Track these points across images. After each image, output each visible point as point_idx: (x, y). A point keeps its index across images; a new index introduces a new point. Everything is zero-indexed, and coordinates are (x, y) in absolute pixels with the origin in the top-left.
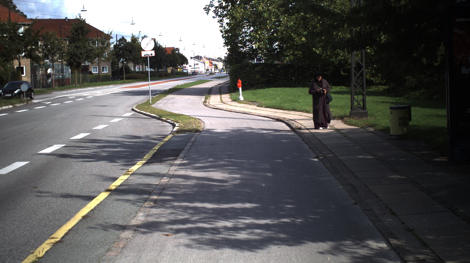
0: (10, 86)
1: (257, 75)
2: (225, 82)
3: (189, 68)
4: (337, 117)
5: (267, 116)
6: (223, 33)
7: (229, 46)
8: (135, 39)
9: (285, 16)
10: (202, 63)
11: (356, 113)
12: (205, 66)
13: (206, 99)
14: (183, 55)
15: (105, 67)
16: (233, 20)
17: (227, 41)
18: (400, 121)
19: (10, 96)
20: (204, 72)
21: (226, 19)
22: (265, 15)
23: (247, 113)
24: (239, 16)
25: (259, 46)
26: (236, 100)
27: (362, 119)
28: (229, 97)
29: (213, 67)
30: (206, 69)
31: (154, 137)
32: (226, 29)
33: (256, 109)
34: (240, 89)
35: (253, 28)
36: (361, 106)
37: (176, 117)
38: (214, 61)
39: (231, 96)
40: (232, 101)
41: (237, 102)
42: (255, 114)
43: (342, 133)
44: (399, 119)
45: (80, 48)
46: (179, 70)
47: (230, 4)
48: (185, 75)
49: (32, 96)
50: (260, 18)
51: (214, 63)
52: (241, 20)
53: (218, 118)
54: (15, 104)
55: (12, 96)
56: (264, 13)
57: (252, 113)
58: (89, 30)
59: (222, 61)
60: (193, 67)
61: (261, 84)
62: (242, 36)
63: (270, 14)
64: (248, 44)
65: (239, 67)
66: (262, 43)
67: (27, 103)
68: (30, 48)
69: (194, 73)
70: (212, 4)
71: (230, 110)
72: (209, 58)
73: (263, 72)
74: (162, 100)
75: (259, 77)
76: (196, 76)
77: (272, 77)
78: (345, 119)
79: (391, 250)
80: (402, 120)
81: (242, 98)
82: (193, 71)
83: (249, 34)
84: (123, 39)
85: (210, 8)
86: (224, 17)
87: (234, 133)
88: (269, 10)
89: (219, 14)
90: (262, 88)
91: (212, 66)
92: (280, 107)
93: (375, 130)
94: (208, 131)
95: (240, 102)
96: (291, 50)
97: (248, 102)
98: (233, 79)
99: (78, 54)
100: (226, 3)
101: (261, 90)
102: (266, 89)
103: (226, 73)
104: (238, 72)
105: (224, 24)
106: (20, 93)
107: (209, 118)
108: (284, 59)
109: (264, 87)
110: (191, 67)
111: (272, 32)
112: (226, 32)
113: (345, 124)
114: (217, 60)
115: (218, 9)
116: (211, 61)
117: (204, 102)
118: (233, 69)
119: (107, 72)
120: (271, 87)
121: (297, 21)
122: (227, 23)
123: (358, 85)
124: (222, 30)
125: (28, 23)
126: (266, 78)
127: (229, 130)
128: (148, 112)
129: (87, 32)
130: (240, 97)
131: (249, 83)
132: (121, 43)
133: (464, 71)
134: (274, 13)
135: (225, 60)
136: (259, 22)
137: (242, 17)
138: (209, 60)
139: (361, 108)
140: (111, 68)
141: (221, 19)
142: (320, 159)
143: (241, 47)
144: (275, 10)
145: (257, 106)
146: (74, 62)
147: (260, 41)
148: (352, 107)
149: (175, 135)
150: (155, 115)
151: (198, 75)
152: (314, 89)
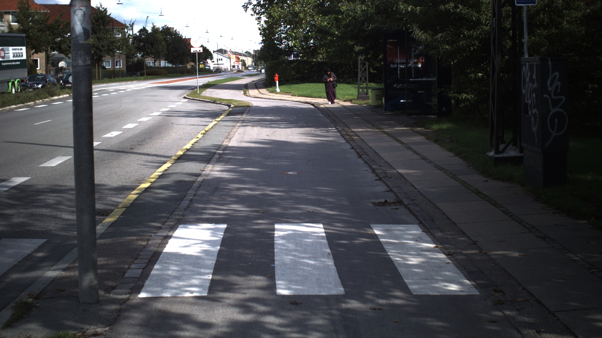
1: (292, 71)
3: (211, 64)
4: (348, 100)
5: (298, 101)
6: (261, 31)
7: (264, 43)
8: (156, 29)
9: (320, 17)
10: (228, 58)
11: (360, 97)
12: (230, 62)
13: (245, 92)
15: (119, 61)
16: (271, 19)
17: (264, 38)
20: (230, 70)
21: (264, 16)
22: (300, 15)
24: (276, 14)
25: (294, 44)
26: (274, 92)
27: (365, 101)
28: (266, 90)
29: (241, 63)
30: (232, 66)
31: (218, 110)
32: (264, 27)
33: (290, 98)
34: (277, 82)
35: (289, 26)
36: (365, 92)
37: (228, 101)
38: (241, 56)
40: (270, 92)
42: (289, 100)
43: (346, 107)
44: (376, 96)
46: (201, 66)
48: (208, 72)
50: (296, 18)
51: (242, 58)
52: (279, 19)
53: (260, 102)
57: (286, 100)
59: (251, 55)
60: (216, 62)
61: (296, 79)
63: (305, 15)
64: (284, 41)
66: (298, 41)
69: (218, 71)
71: (269, 98)
72: (236, 52)
73: (298, 68)
75: (294, 73)
76: (220, 74)
77: (306, 73)
78: (353, 101)
79: (336, 129)
81: (278, 90)
82: (216, 68)
83: (285, 31)
84: (144, 30)
85: (249, 6)
86: (261, 14)
87: (275, 107)
88: (304, 11)
89: (257, 11)
90: (297, 83)
91: (239, 62)
93: (367, 105)
95: (277, 93)
96: (324, 48)
97: (283, 93)
98: (269, 74)
99: (101, 46)
101: (296, 85)
102: (300, 85)
103: (256, 71)
104: (275, 68)
105: (262, 23)
107: (254, 101)
108: (318, 56)
109: (299, 83)
110: (213, 63)
111: (307, 31)
112: (264, 30)
113: (351, 103)
114: (245, 54)
115: (256, 6)
116: (237, 56)
117: (244, 94)
118: (270, 65)
119: (121, 67)
120: (305, 83)
121: (330, 21)
122: (265, 21)
123: (363, 77)
124: (260, 28)
126: (301, 74)
127: (270, 106)
131: (284, 79)
132: (142, 33)
133: (392, 66)
134: (309, 14)
135: (255, 55)
136: (296, 21)
137: (280, 17)
138: (235, 54)
139: (365, 94)
140: (125, 63)
141: (259, 16)
142: (324, 115)
143: (278, 44)
144: (310, 11)
145: (291, 96)
146: (95, 55)
147: (295, 38)
148: (359, 94)
149: (234, 108)
150: (209, 100)
151: (223, 73)
152: (325, 79)
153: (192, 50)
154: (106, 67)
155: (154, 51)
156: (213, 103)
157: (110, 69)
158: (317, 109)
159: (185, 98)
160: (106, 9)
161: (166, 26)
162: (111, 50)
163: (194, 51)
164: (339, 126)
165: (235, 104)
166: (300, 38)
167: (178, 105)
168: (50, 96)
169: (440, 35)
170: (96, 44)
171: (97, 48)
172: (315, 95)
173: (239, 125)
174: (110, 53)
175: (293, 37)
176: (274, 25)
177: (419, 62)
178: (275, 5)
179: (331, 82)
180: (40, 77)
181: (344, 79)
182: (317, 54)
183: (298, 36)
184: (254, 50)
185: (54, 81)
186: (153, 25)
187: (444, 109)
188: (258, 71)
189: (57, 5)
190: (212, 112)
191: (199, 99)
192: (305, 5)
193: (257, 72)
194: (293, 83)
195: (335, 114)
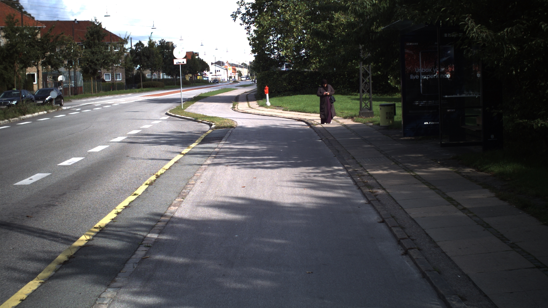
0: (40, 92)
1: (284, 82)
2: (251, 90)
3: (209, 76)
4: (349, 117)
5: (290, 118)
6: (250, 41)
7: (256, 53)
8: (152, 43)
10: (225, 69)
11: (363, 113)
12: (227, 73)
13: (234, 105)
14: (204, 61)
15: (119, 74)
16: (261, 28)
17: (254, 49)
18: (387, 115)
19: (42, 103)
20: (227, 81)
21: (253, 26)
22: (291, 23)
23: (273, 116)
24: (266, 23)
25: (285, 54)
26: (264, 106)
27: (369, 118)
28: (257, 103)
29: (237, 74)
30: (229, 77)
31: (196, 132)
32: (254, 36)
33: (281, 113)
34: (267, 95)
35: (280, 35)
36: (368, 107)
37: (211, 119)
38: (237, 67)
39: (258, 102)
40: (260, 106)
41: (264, 107)
42: (280, 117)
43: (347, 127)
44: (386, 114)
45: (96, 53)
46: (198, 77)
47: (257, 11)
48: (206, 83)
49: (61, 103)
50: (287, 26)
51: (238, 69)
52: (269, 28)
53: (247, 119)
54: (49, 110)
55: (43, 103)
56: (291, 21)
57: (277, 116)
58: (106, 34)
59: (247, 67)
60: (214, 74)
61: (288, 91)
62: (269, 43)
63: (296, 23)
64: (275, 51)
65: (266, 74)
66: (289, 51)
67: (58, 110)
68: (49, 55)
69: (216, 81)
70: (239, 11)
71: (258, 114)
72: (232, 64)
73: (290, 79)
74: (192, 106)
75: (286, 84)
76: (217, 84)
77: (299, 84)
78: (355, 118)
79: (344, 169)
80: (388, 114)
81: (268, 103)
82: (214, 79)
83: (276, 41)
84: (140, 44)
85: (237, 15)
86: (251, 24)
87: (262, 128)
88: (295, 18)
89: (246, 21)
90: (289, 95)
91: (235, 73)
92: (303, 110)
93: (374, 124)
94: (241, 127)
95: (267, 107)
96: (317, 58)
97: (274, 107)
98: (260, 86)
99: (95, 60)
100: (253, 10)
101: (288, 97)
102: (293, 96)
103: (251, 81)
104: (265, 79)
105: (252, 32)
106: (51, 100)
107: (240, 119)
108: (311, 66)
109: (291, 94)
110: (211, 74)
111: (299, 40)
112: (254, 39)
113: (353, 122)
114: (241, 66)
115: (245, 16)
116: (234, 67)
117: (232, 108)
118: (260, 76)
119: (121, 80)
120: (297, 94)
122: (254, 31)
123: (366, 89)
124: (249, 38)
125: (39, 27)
126: (293, 85)
127: (257, 126)
128: (183, 116)
129: (104, 36)
130: (267, 103)
131: (276, 90)
132: (138, 47)
133: (412, 77)
134: (300, 21)
135: (251, 66)
136: (287, 30)
137: (269, 24)
138: (232, 66)
139: (368, 109)
140: (125, 75)
141: (248, 26)
142: (323, 140)
143: (269, 54)
144: (301, 18)
145: (283, 110)
146: (90, 68)
147: (286, 48)
148: (361, 108)
149: (215, 130)
150: (191, 118)
151: (220, 83)
152: (320, 93)
153: (175, 62)
154: (106, 80)
155: (150, 64)
156: (195, 121)
157: (110, 82)
158: (313, 131)
159: (167, 114)
160: (101, 23)
161: (163, 40)
162: (106, 63)
163: (177, 63)
164: (348, 164)
165: (217, 123)
166: (291, 48)
167: (154, 125)
168: (21, 114)
169: (507, 30)
170: (89, 58)
171: (92, 62)
172: (309, 109)
173: (209, 162)
174: (105, 67)
175: (285, 46)
176: (264, 35)
177: (448, 72)
178: (264, 14)
179: (328, 97)
180: (15, 93)
181: (338, 90)
182: (309, 64)
183: (289, 46)
184: (250, 62)
185: (30, 97)
186: (150, 39)
187: (492, 136)
188: (252, 81)
189: (58, 21)
190: (188, 135)
191: (180, 116)
192: (296, 13)
193: (251, 83)
194: (285, 95)
195: (337, 139)
